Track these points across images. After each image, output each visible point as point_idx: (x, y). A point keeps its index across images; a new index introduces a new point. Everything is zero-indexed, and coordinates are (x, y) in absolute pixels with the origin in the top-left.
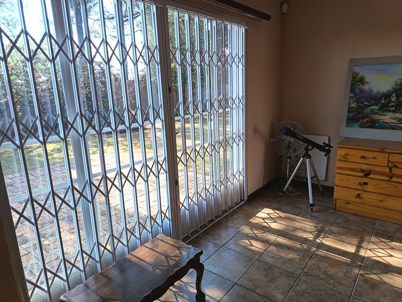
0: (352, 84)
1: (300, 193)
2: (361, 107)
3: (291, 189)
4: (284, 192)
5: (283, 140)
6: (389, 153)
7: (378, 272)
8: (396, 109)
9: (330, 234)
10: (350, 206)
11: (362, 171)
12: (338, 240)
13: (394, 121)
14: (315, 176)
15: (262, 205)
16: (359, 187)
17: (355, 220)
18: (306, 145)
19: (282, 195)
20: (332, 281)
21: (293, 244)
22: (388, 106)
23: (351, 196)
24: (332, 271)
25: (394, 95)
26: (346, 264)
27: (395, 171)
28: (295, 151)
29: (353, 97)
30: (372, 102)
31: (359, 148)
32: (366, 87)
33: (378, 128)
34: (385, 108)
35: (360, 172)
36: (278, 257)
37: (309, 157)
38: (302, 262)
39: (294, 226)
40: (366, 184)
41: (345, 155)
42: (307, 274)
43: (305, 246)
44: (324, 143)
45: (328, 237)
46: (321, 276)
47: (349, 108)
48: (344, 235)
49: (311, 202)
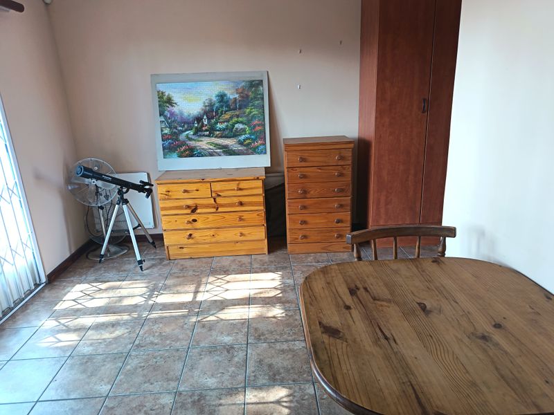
0: (160, 106)
1: (126, 251)
2: (175, 133)
3: (113, 249)
4: (102, 256)
5: (88, 185)
6: (210, 182)
7: (215, 312)
8: (210, 133)
9: (165, 289)
10: (185, 250)
11: (188, 207)
12: (174, 293)
13: (211, 147)
14: (139, 225)
15: (72, 281)
16: (189, 226)
17: (192, 264)
18: (119, 187)
19: (100, 260)
20: (168, 342)
21: (119, 317)
22: (202, 131)
23: (181, 238)
24: (168, 330)
25: (205, 117)
26: (184, 316)
27: (219, 200)
28: (107, 197)
29: (163, 121)
30: (186, 126)
31: (180, 181)
32: (175, 109)
33: (198, 156)
34: (199, 133)
35: (186, 209)
36: (100, 341)
37: (126, 202)
38: (132, 335)
39: (119, 295)
40: (195, 221)
41: (167, 192)
42: (138, 346)
43: (135, 315)
44: (141, 182)
45: (162, 294)
46: (156, 341)
47: (162, 136)
48: (180, 285)
49: (139, 258)
